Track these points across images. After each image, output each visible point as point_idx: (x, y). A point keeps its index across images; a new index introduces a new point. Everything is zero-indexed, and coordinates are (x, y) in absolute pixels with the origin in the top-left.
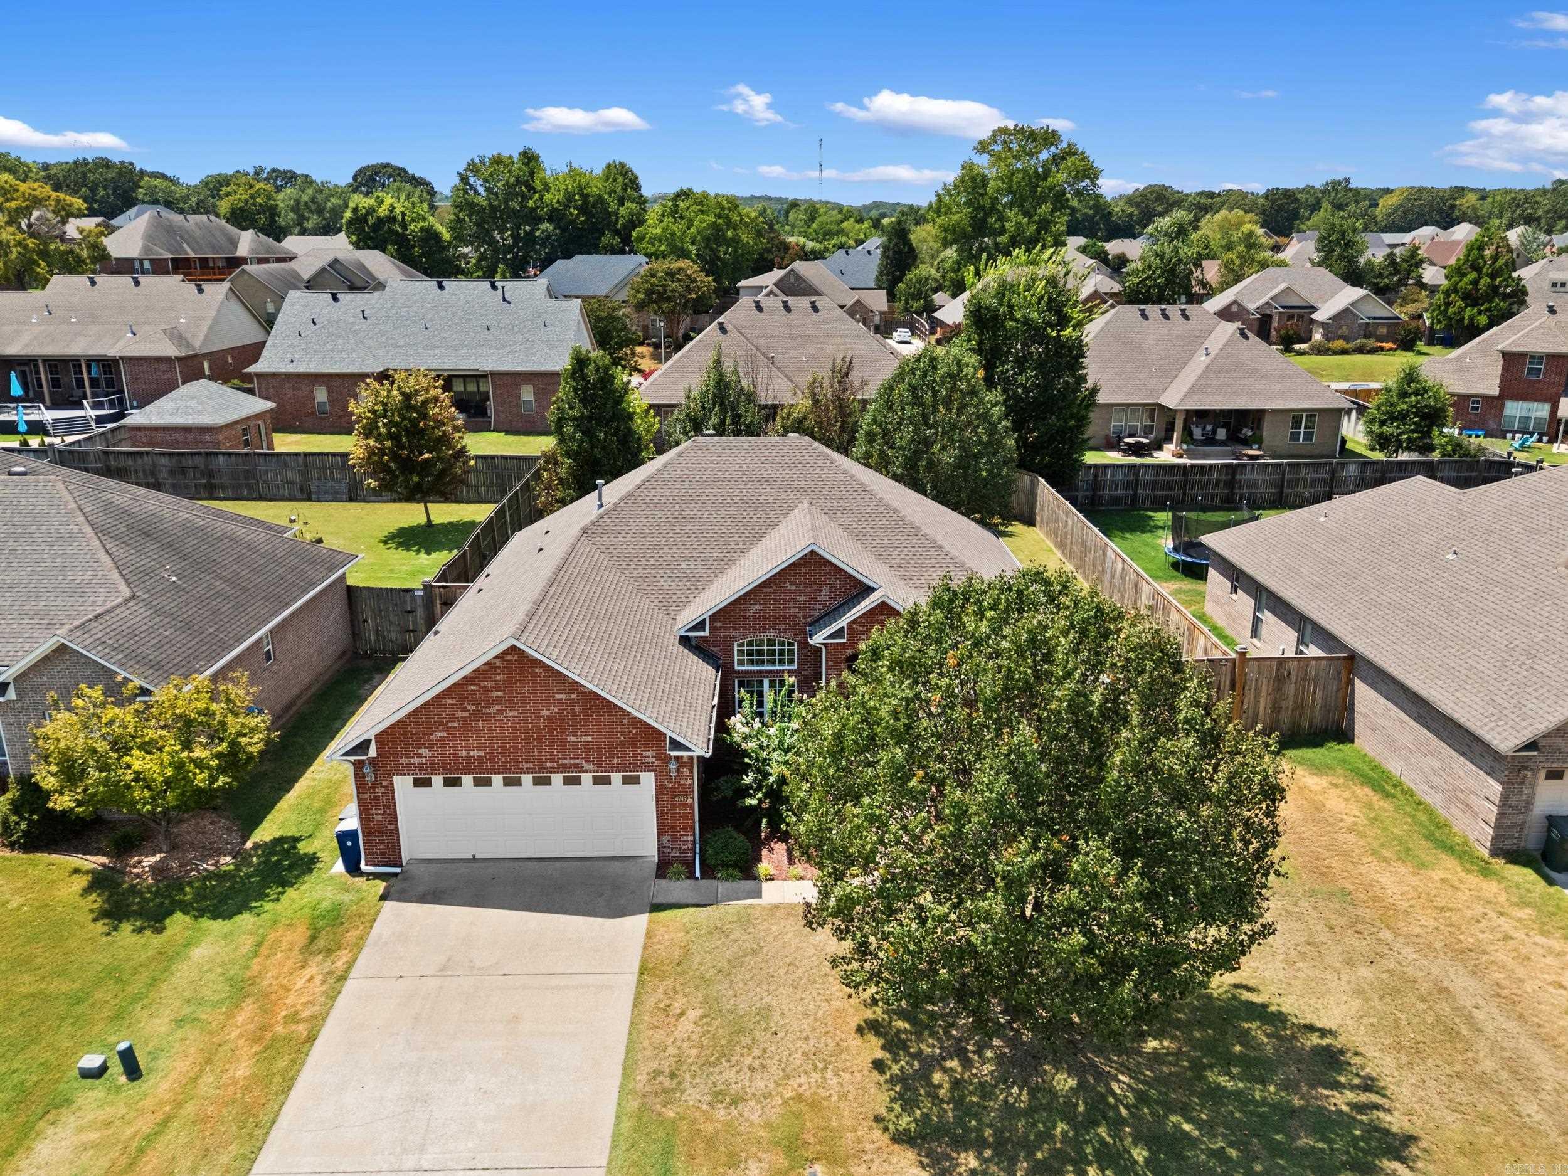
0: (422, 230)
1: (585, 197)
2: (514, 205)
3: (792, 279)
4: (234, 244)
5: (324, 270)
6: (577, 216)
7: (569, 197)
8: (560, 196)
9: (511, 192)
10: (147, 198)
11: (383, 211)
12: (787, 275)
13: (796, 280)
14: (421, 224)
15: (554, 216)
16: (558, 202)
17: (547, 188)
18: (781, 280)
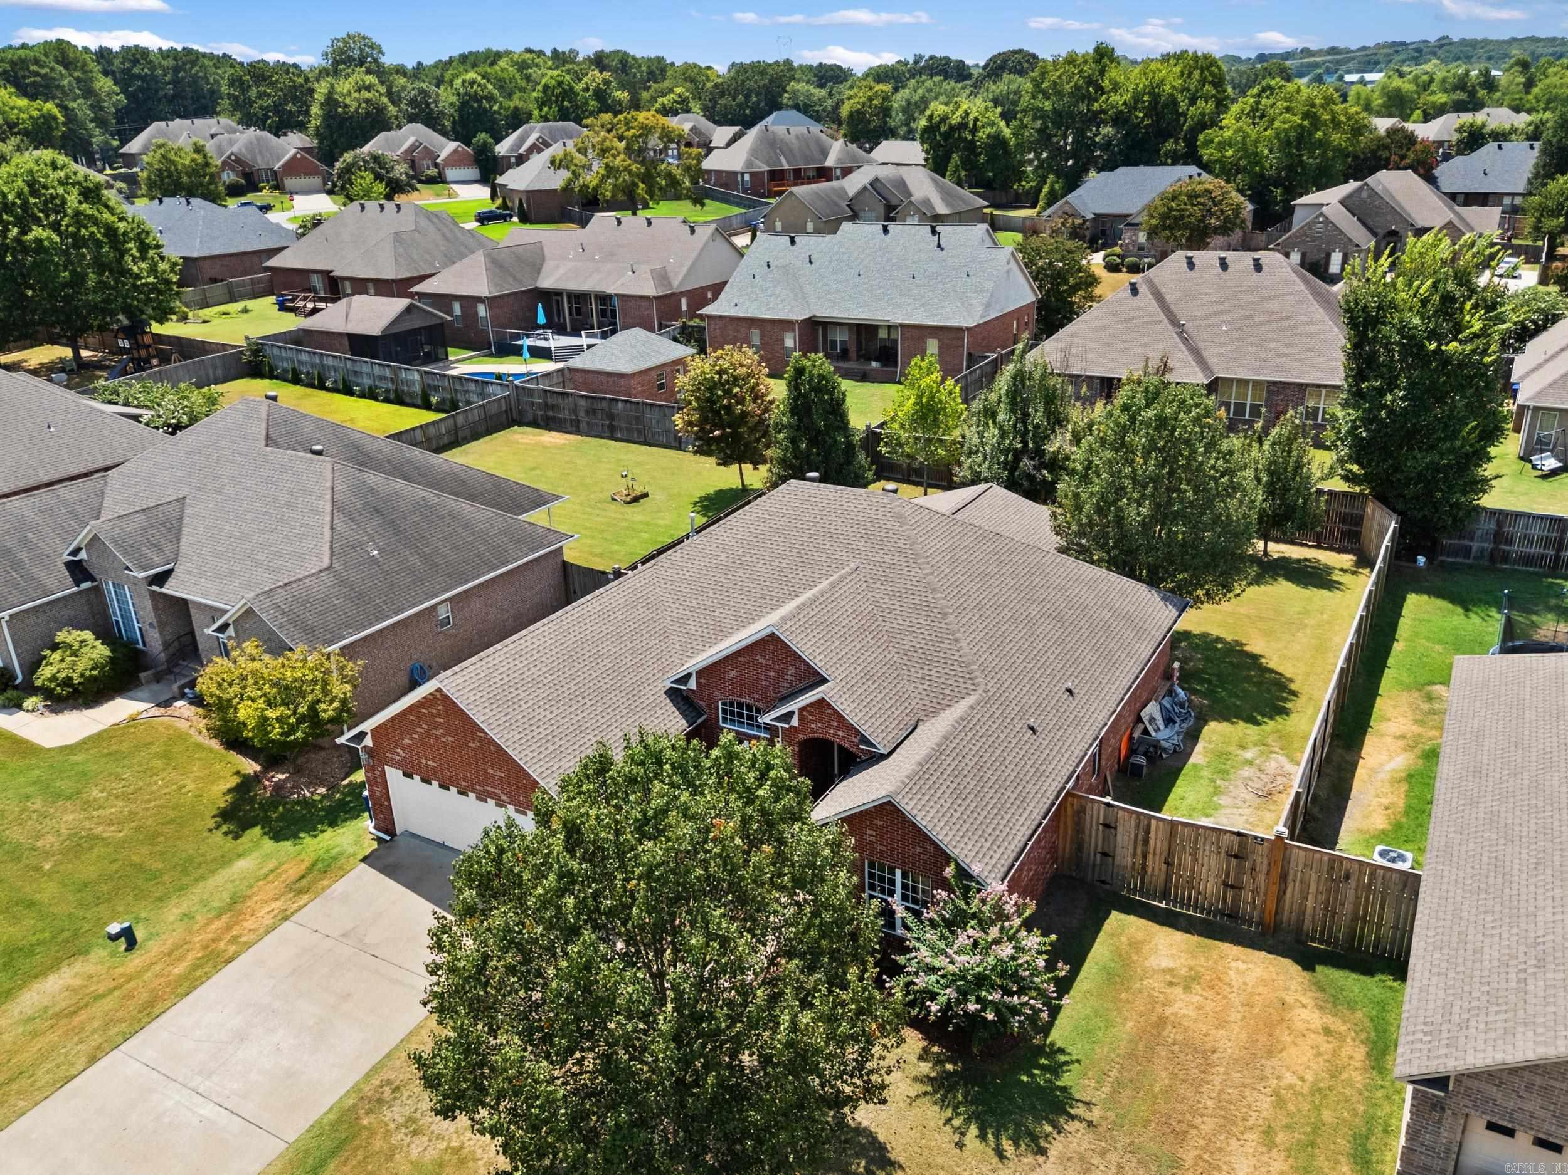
0: (989, 136)
1: (1156, 98)
2: (1083, 107)
3: (1364, 195)
4: (825, 153)
5: (865, 188)
6: (1143, 119)
7: (1137, 98)
8: (1127, 97)
9: (1079, 94)
10: (790, 103)
11: (955, 119)
12: (1360, 189)
13: (1370, 196)
14: (989, 130)
15: (1119, 120)
16: (1125, 103)
17: (1116, 88)
18: (1350, 196)
